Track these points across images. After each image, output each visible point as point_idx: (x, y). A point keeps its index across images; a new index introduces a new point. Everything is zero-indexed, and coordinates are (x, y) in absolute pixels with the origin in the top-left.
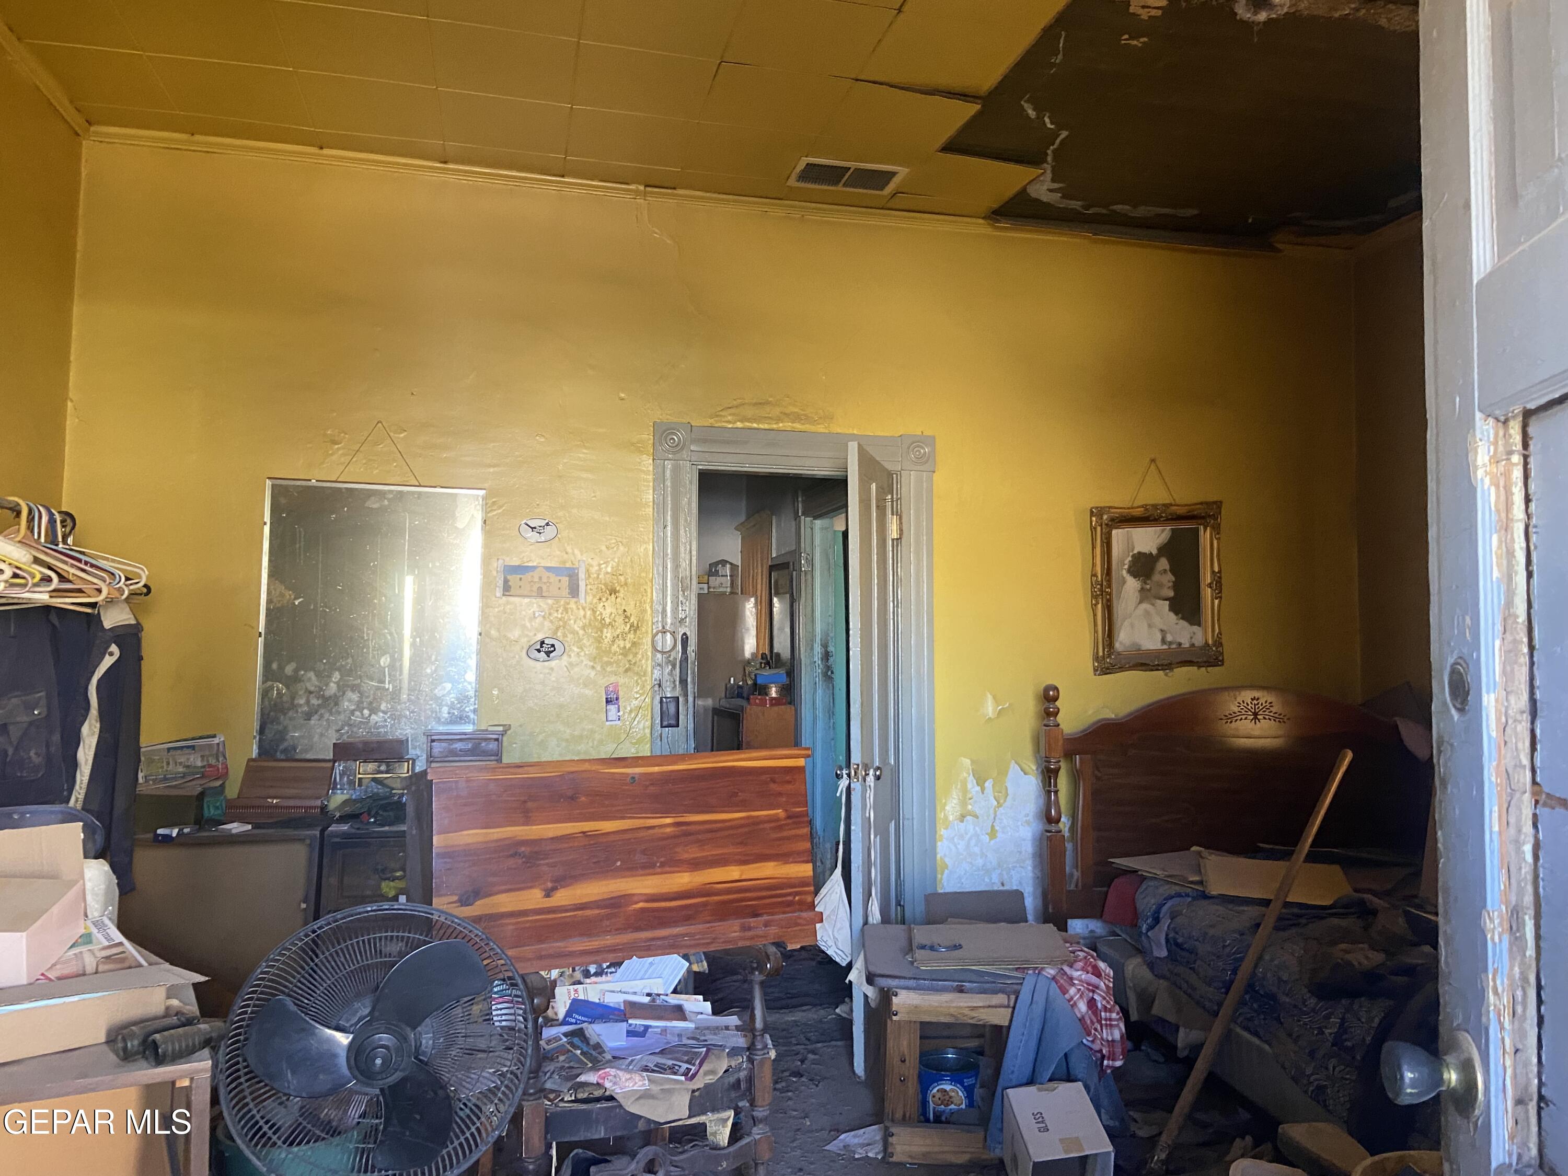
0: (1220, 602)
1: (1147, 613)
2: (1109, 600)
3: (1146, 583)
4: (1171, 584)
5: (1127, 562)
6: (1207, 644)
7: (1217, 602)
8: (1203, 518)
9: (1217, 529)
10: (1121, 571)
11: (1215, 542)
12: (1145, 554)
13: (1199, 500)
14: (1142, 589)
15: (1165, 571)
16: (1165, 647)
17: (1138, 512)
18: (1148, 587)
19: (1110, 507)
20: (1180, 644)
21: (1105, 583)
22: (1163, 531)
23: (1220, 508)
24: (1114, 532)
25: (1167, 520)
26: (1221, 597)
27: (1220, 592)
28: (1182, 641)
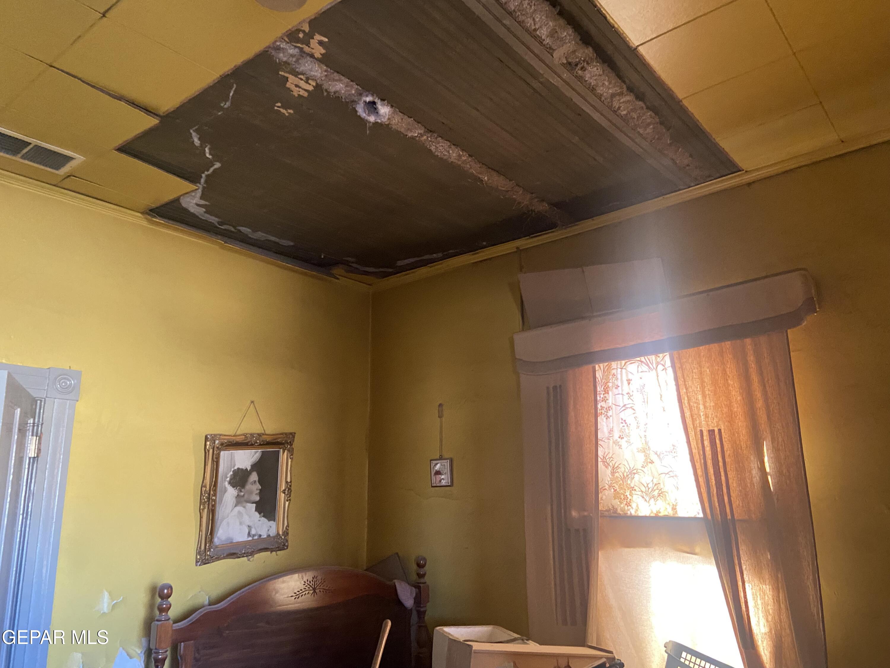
0: (289, 503)
1: (239, 512)
2: (213, 506)
3: (241, 491)
4: (258, 491)
5: (229, 475)
6: (278, 534)
7: (287, 503)
8: (283, 444)
9: (291, 452)
10: (224, 483)
11: (290, 460)
12: (242, 469)
13: (281, 432)
14: (238, 495)
15: (255, 482)
16: (250, 539)
17: (240, 439)
18: (242, 494)
19: (220, 435)
20: (260, 536)
21: (212, 493)
22: (256, 453)
23: (294, 437)
24: (222, 453)
25: (260, 445)
26: (290, 500)
27: (290, 496)
28: (262, 534)
